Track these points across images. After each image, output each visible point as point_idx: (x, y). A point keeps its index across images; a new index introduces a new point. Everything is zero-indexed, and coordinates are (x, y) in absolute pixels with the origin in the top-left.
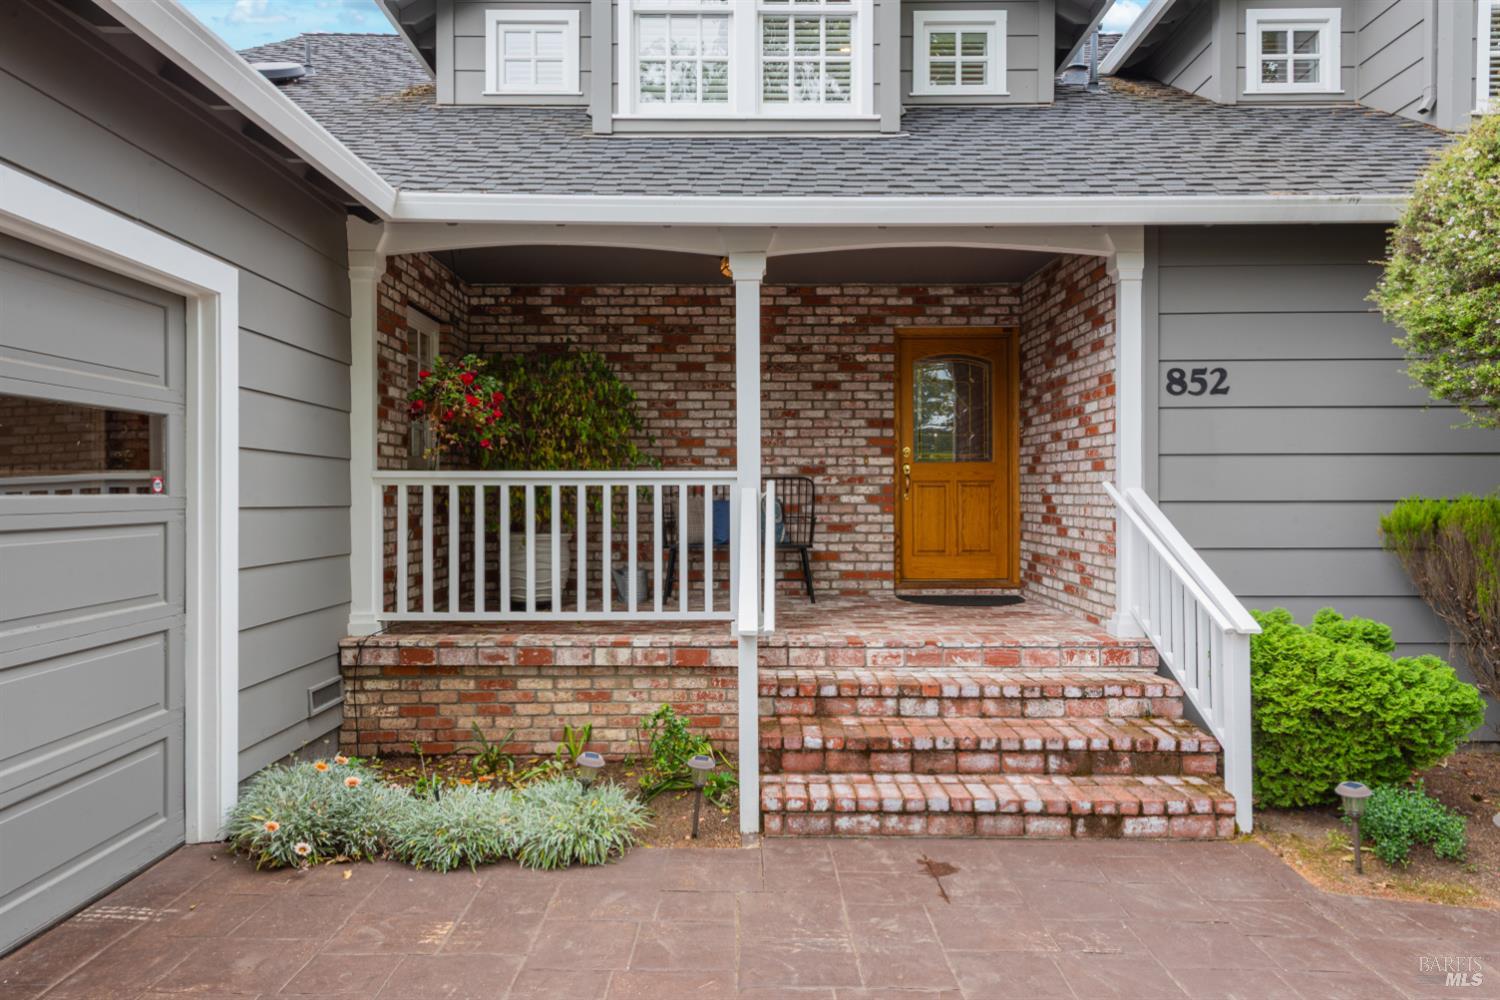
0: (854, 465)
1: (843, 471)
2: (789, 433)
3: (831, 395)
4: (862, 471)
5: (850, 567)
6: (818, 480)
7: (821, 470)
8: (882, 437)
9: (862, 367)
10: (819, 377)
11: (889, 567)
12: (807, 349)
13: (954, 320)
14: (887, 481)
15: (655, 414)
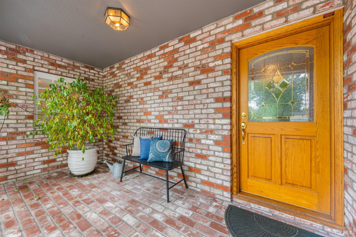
0: (207, 124)
1: (203, 126)
2: (179, 108)
3: (197, 87)
4: (212, 127)
5: (206, 179)
6: (191, 131)
7: (192, 126)
8: (223, 108)
9: (212, 70)
10: (191, 79)
11: (228, 184)
12: (186, 66)
13: (274, 22)
14: (226, 133)
15: (138, 103)
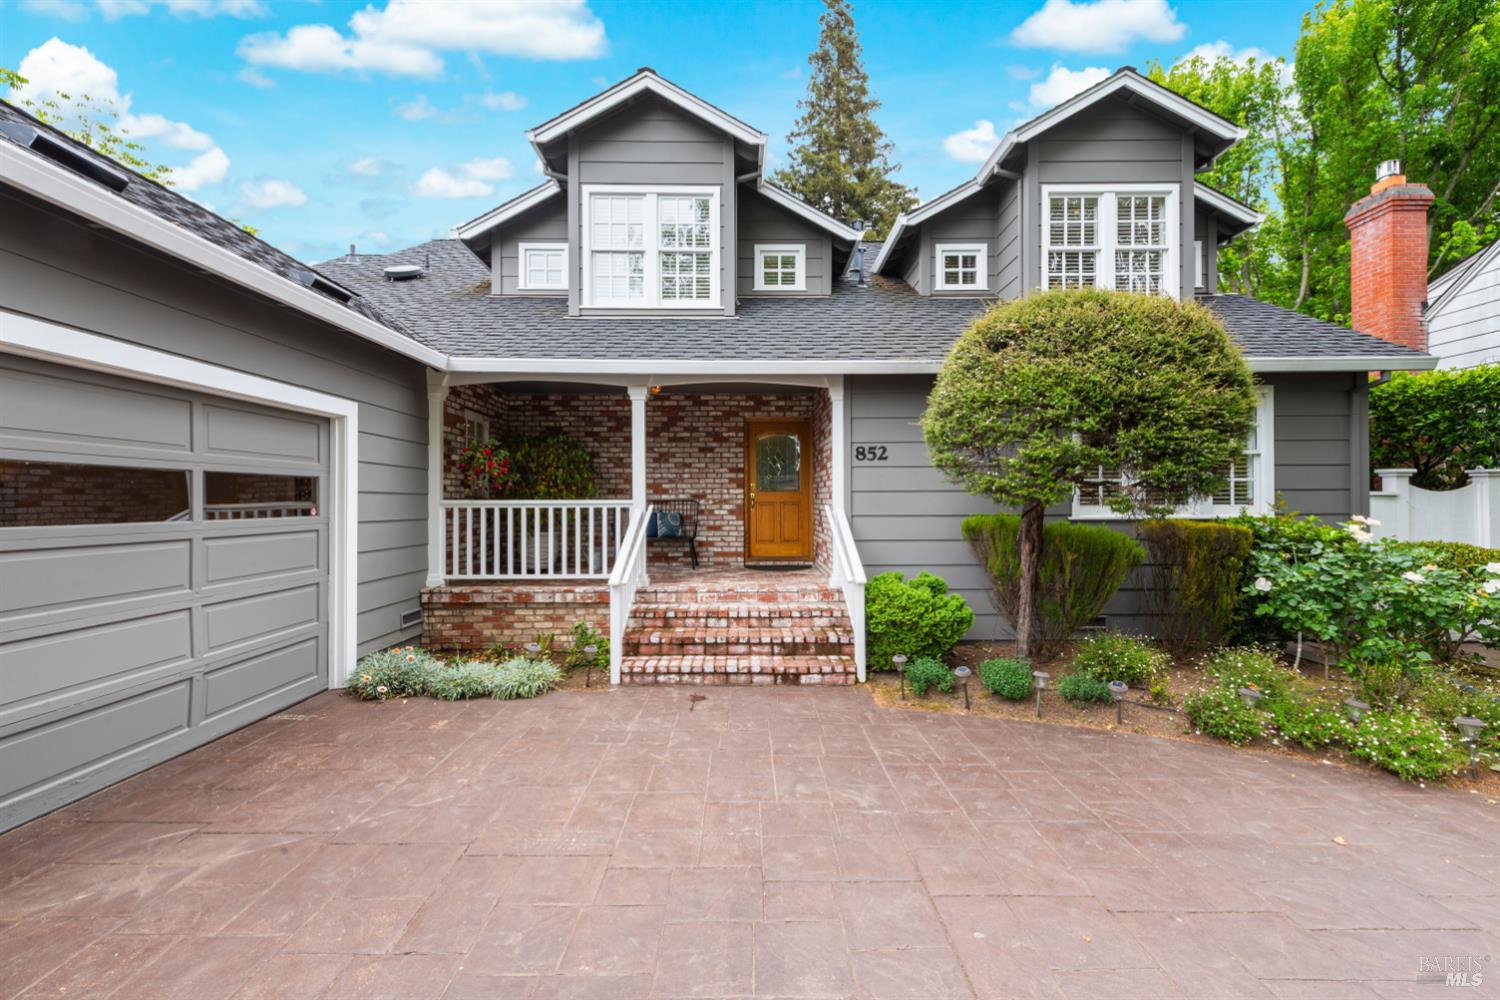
0: (721, 494)
1: (716, 497)
2: (686, 476)
3: (709, 455)
4: (727, 496)
5: (720, 550)
6: (702, 502)
7: (703, 496)
8: (737, 478)
9: (727, 440)
10: (702, 445)
11: (741, 550)
12: (696, 429)
13: (777, 414)
14: (740, 502)
15: (611, 465)
